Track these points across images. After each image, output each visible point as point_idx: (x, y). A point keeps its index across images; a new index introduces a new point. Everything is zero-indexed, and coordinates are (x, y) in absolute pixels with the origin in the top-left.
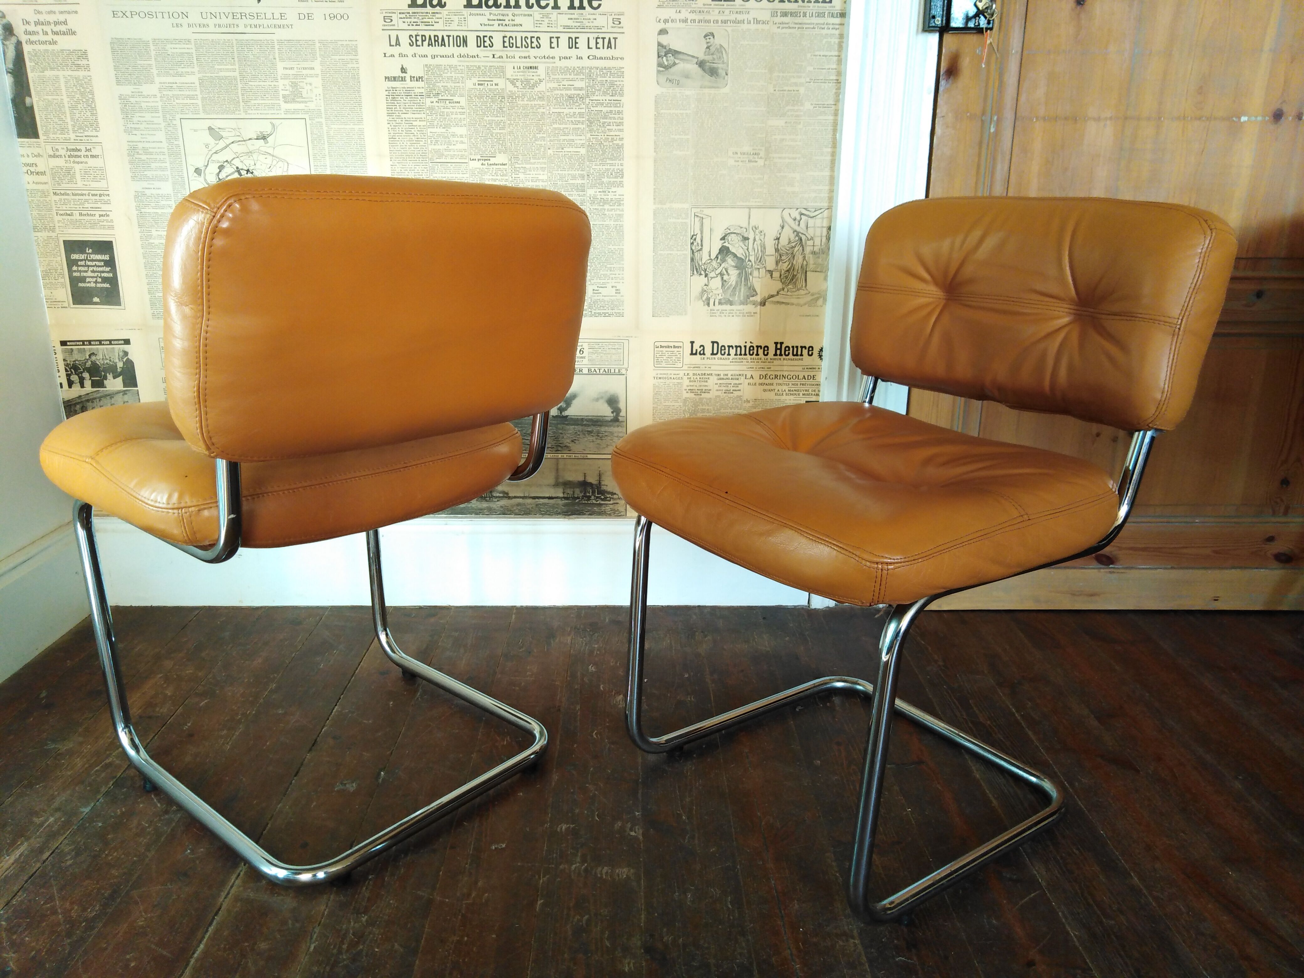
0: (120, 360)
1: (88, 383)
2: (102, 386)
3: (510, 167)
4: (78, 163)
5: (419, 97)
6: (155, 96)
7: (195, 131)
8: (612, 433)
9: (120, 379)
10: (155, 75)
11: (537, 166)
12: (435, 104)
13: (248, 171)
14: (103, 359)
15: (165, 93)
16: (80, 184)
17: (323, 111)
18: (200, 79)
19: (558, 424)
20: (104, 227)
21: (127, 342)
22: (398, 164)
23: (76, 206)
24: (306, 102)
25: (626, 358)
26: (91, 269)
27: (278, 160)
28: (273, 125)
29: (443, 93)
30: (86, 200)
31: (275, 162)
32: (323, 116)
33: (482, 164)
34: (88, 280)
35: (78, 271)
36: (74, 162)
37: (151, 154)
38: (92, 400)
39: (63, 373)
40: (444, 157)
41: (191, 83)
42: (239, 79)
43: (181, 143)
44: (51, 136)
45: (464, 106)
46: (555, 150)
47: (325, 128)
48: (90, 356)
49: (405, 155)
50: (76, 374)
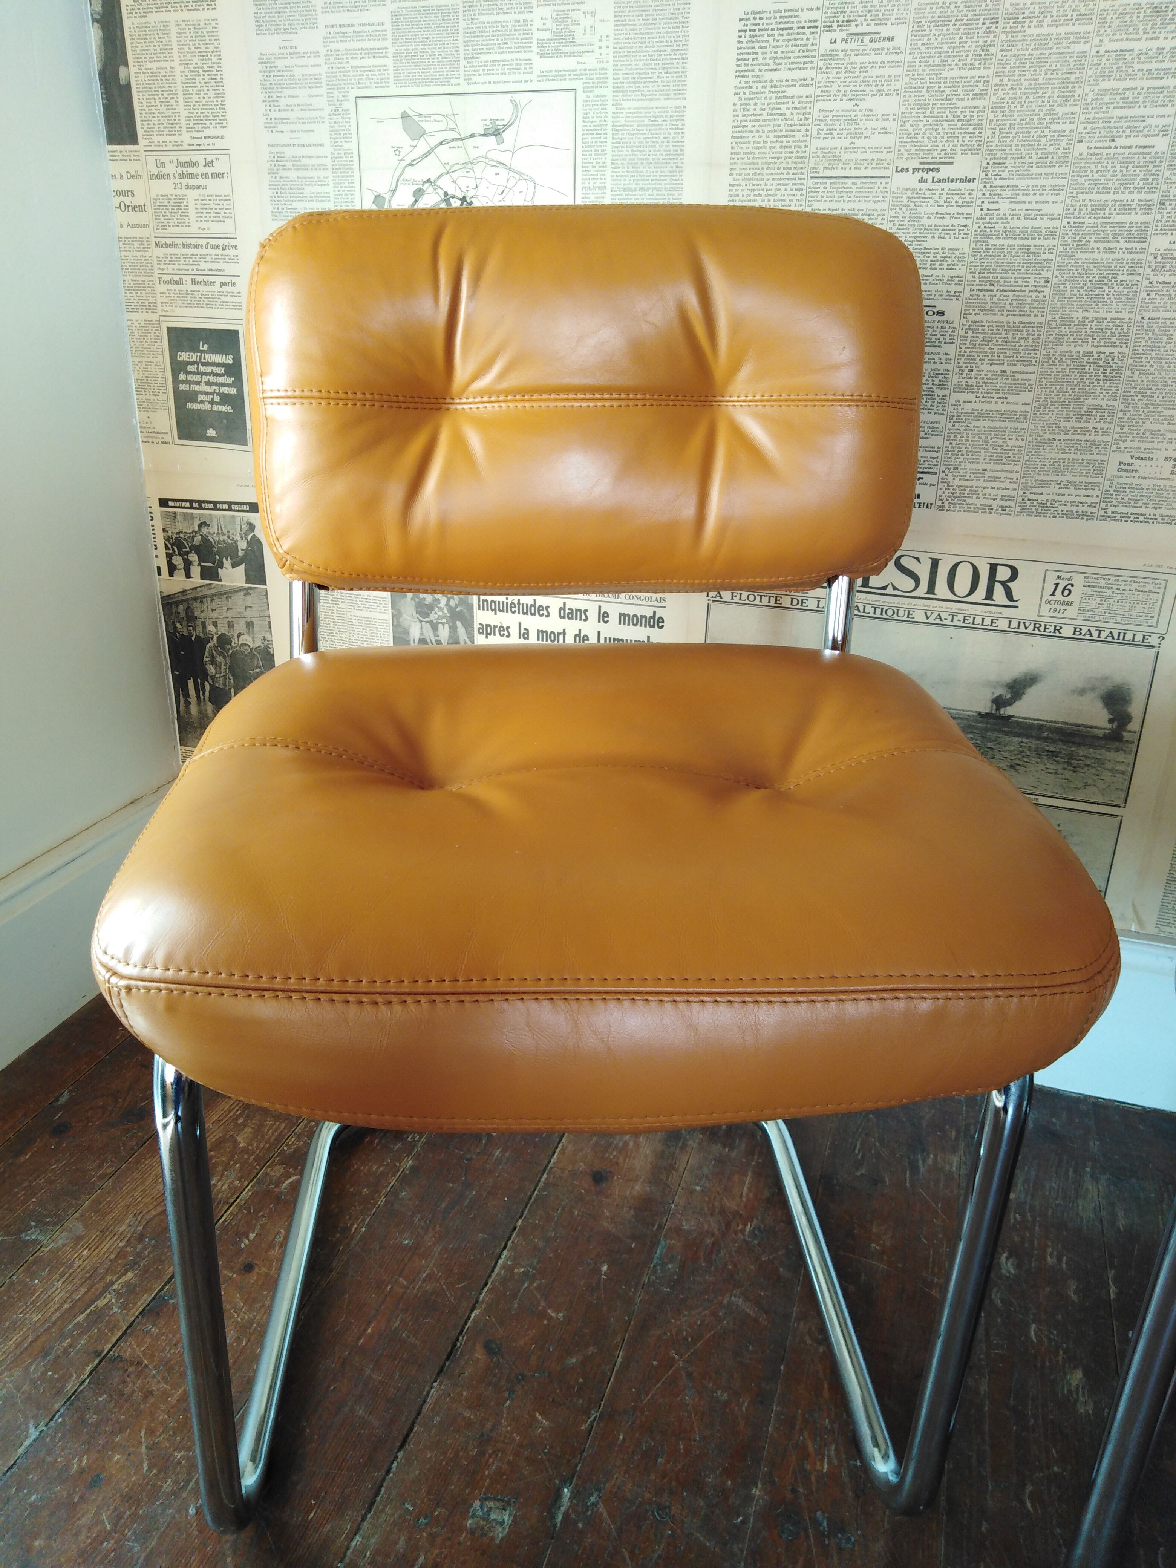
0: (242, 538)
1: (196, 571)
2: (217, 578)
3: (981, 186)
4: (193, 188)
5: (807, 31)
6: (316, 54)
7: (380, 121)
8: (1101, 762)
9: (241, 568)
10: (319, 10)
11: (1044, 182)
12: (840, 46)
13: (463, 199)
14: (218, 533)
15: (333, 46)
16: (194, 228)
17: (610, 72)
18: (394, 14)
19: (987, 730)
20: (225, 305)
21: (254, 508)
22: (743, 183)
23: (187, 267)
24: (580, 54)
25: (1165, 614)
26: (205, 378)
27: (517, 177)
28: (516, 105)
29: (859, 19)
30: (203, 257)
31: (512, 182)
32: (610, 81)
33: (921, 181)
34: (201, 397)
35: (186, 382)
36: (187, 187)
37: (305, 168)
38: (201, 599)
39: (162, 552)
40: (841, 165)
41: (378, 24)
42: (461, 10)
43: (354, 146)
44: (156, 139)
45: (903, 47)
46: (1093, 145)
47: (611, 109)
48: (200, 526)
49: (760, 161)
50: (179, 554)
